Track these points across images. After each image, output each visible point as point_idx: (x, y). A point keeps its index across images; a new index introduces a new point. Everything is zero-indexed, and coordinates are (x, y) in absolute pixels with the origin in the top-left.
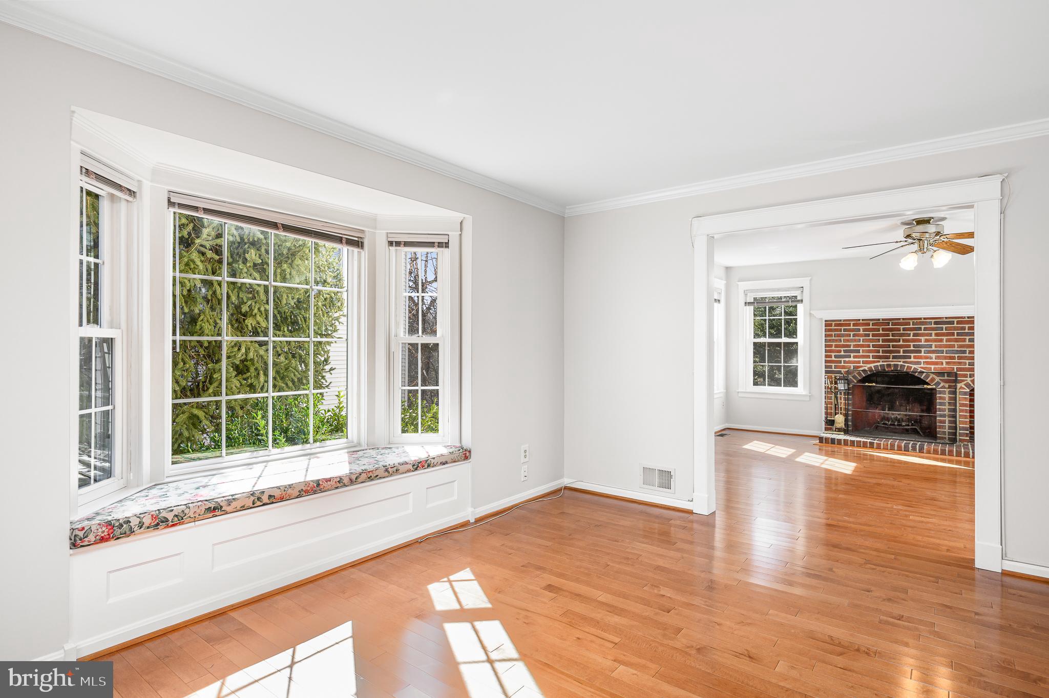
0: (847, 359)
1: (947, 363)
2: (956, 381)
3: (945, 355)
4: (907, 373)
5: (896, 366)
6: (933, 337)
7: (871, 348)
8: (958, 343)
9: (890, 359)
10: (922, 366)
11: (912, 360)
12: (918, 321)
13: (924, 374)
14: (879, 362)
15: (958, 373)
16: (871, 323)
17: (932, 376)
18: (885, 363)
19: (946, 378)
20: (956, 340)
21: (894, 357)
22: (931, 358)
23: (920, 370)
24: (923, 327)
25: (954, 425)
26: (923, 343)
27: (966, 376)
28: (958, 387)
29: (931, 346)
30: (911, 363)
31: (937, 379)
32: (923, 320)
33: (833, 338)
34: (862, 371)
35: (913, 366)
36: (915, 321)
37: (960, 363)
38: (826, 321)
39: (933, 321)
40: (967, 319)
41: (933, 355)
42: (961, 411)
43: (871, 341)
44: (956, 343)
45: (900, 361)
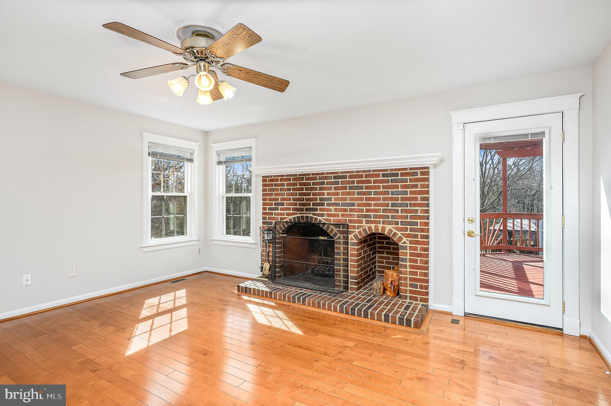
0: (276, 212)
1: (342, 215)
2: (347, 233)
3: (340, 207)
4: (314, 224)
5: (307, 217)
6: (333, 191)
7: (292, 201)
8: (349, 196)
9: (304, 211)
10: (325, 218)
11: (319, 212)
12: (323, 176)
13: (326, 225)
14: (296, 214)
15: (349, 224)
16: (292, 178)
17: (332, 227)
18: (300, 215)
19: (341, 229)
20: (348, 194)
21: (307, 210)
22: (331, 211)
23: (323, 221)
24: (326, 181)
25: (347, 274)
26: (326, 196)
27: (354, 227)
28: (350, 238)
29: (330, 199)
30: (318, 215)
31: (335, 230)
32: (325, 175)
33: (268, 192)
34: (285, 222)
35: (319, 218)
36: (321, 176)
37: (351, 215)
38: (263, 177)
39: (333, 175)
40: (355, 174)
41: (332, 208)
42: (352, 261)
43: (292, 194)
44: (348, 197)
45: (310, 214)
